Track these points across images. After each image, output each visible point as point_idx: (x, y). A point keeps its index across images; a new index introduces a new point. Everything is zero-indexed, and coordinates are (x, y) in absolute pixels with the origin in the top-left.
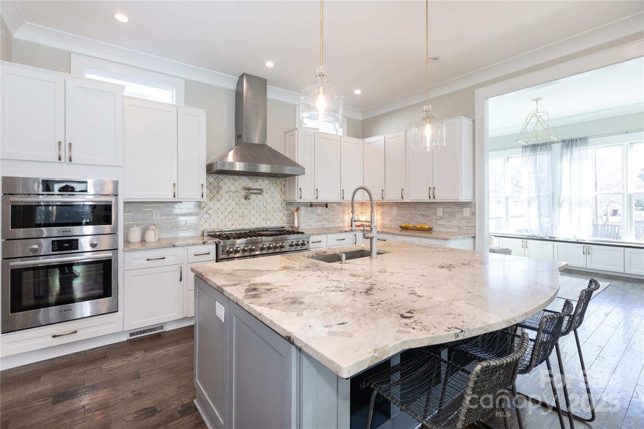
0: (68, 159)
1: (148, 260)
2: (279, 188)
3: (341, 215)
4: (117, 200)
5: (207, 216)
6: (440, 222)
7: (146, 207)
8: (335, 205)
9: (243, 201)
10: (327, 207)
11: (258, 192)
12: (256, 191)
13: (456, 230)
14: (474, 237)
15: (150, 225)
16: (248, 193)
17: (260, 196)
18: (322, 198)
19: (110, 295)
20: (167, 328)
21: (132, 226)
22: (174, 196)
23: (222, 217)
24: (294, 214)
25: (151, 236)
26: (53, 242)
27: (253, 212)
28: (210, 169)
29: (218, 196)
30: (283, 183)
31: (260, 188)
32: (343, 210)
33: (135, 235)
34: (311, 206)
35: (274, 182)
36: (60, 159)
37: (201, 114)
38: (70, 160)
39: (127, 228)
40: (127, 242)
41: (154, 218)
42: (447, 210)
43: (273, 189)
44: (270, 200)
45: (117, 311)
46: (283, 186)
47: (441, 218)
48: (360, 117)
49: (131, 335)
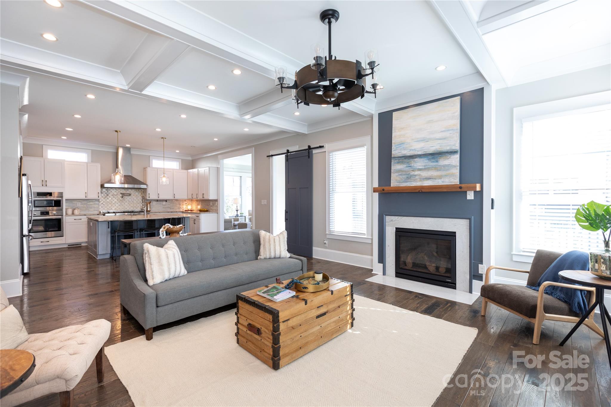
0: (45, 185)
1: (75, 219)
2: (140, 193)
3: (178, 205)
4: (62, 199)
5: (103, 205)
6: (211, 208)
7: (75, 201)
8: (174, 201)
9: (121, 199)
10: (166, 201)
11: (129, 195)
12: (127, 195)
13: (214, 211)
14: (218, 213)
15: (76, 208)
16: (123, 195)
17: (130, 197)
18: (161, 197)
19: (60, 231)
20: (83, 245)
21: (69, 208)
22: (86, 197)
23: (110, 205)
24: (148, 205)
25: (76, 212)
26: (41, 212)
27: (126, 204)
28: (102, 186)
29: (108, 197)
30: (143, 191)
31: (129, 193)
32: (179, 203)
33: (70, 211)
34: (157, 201)
35: (138, 190)
36: (43, 186)
37: (99, 165)
38: (46, 186)
39: (66, 209)
40: (66, 214)
41: (78, 205)
42: (213, 203)
43: (137, 194)
44: (135, 198)
45: (63, 236)
46: (143, 192)
47: (211, 206)
48: (190, 158)
49: (69, 245)
